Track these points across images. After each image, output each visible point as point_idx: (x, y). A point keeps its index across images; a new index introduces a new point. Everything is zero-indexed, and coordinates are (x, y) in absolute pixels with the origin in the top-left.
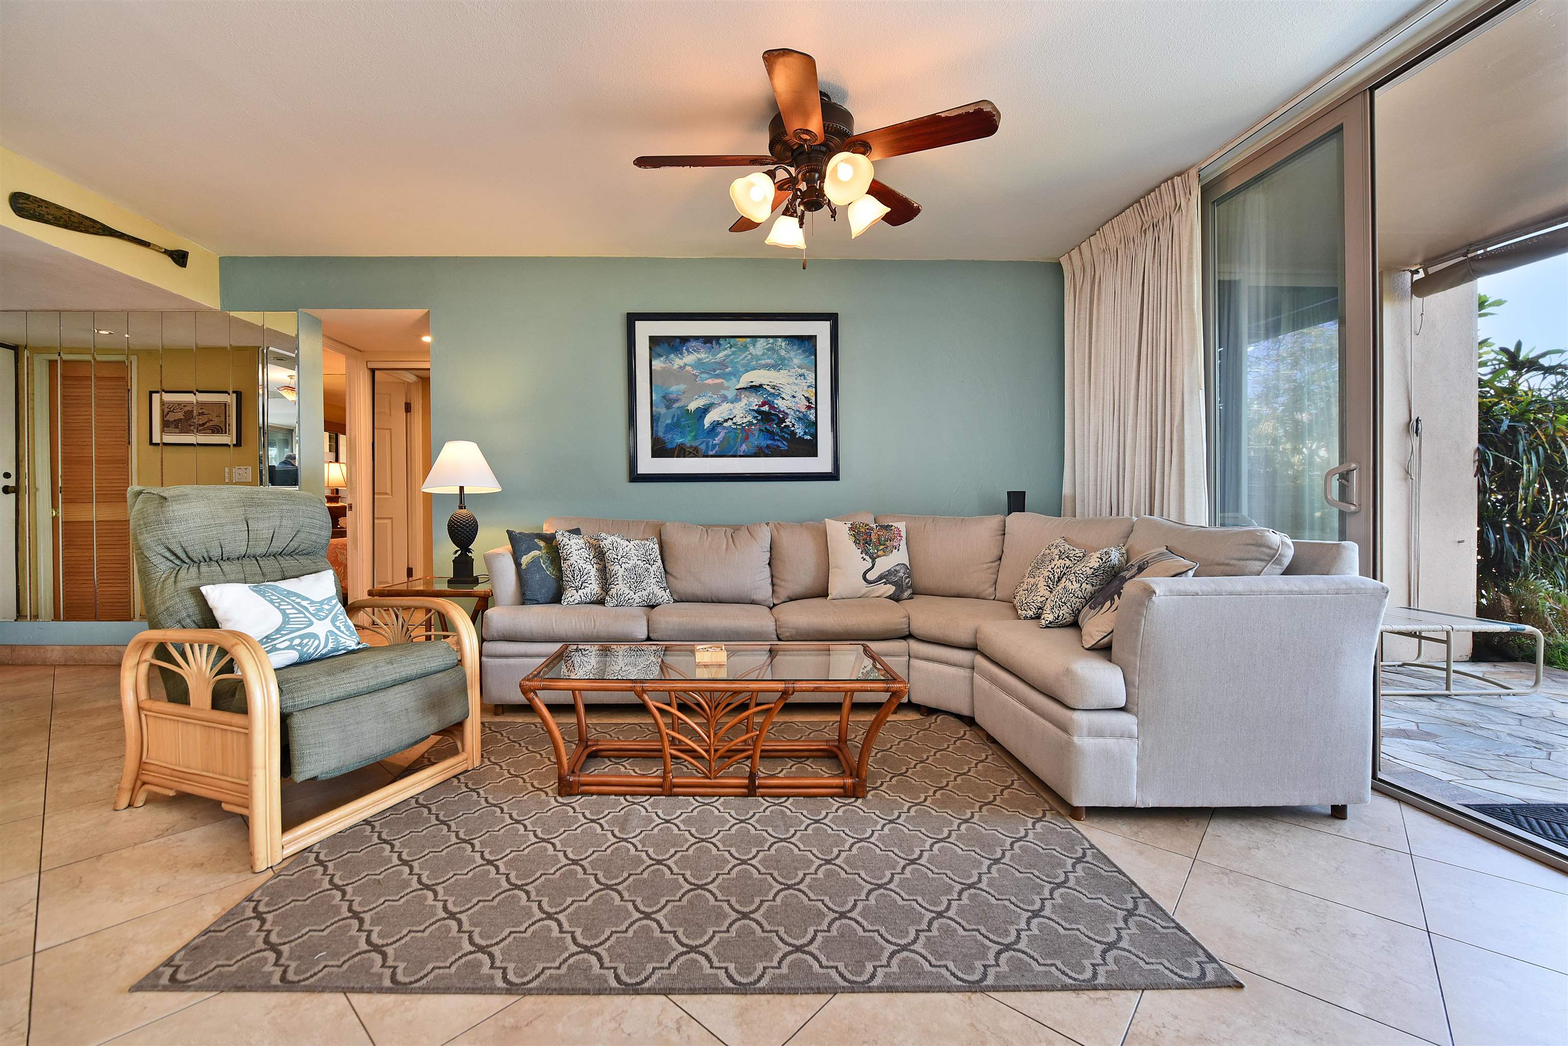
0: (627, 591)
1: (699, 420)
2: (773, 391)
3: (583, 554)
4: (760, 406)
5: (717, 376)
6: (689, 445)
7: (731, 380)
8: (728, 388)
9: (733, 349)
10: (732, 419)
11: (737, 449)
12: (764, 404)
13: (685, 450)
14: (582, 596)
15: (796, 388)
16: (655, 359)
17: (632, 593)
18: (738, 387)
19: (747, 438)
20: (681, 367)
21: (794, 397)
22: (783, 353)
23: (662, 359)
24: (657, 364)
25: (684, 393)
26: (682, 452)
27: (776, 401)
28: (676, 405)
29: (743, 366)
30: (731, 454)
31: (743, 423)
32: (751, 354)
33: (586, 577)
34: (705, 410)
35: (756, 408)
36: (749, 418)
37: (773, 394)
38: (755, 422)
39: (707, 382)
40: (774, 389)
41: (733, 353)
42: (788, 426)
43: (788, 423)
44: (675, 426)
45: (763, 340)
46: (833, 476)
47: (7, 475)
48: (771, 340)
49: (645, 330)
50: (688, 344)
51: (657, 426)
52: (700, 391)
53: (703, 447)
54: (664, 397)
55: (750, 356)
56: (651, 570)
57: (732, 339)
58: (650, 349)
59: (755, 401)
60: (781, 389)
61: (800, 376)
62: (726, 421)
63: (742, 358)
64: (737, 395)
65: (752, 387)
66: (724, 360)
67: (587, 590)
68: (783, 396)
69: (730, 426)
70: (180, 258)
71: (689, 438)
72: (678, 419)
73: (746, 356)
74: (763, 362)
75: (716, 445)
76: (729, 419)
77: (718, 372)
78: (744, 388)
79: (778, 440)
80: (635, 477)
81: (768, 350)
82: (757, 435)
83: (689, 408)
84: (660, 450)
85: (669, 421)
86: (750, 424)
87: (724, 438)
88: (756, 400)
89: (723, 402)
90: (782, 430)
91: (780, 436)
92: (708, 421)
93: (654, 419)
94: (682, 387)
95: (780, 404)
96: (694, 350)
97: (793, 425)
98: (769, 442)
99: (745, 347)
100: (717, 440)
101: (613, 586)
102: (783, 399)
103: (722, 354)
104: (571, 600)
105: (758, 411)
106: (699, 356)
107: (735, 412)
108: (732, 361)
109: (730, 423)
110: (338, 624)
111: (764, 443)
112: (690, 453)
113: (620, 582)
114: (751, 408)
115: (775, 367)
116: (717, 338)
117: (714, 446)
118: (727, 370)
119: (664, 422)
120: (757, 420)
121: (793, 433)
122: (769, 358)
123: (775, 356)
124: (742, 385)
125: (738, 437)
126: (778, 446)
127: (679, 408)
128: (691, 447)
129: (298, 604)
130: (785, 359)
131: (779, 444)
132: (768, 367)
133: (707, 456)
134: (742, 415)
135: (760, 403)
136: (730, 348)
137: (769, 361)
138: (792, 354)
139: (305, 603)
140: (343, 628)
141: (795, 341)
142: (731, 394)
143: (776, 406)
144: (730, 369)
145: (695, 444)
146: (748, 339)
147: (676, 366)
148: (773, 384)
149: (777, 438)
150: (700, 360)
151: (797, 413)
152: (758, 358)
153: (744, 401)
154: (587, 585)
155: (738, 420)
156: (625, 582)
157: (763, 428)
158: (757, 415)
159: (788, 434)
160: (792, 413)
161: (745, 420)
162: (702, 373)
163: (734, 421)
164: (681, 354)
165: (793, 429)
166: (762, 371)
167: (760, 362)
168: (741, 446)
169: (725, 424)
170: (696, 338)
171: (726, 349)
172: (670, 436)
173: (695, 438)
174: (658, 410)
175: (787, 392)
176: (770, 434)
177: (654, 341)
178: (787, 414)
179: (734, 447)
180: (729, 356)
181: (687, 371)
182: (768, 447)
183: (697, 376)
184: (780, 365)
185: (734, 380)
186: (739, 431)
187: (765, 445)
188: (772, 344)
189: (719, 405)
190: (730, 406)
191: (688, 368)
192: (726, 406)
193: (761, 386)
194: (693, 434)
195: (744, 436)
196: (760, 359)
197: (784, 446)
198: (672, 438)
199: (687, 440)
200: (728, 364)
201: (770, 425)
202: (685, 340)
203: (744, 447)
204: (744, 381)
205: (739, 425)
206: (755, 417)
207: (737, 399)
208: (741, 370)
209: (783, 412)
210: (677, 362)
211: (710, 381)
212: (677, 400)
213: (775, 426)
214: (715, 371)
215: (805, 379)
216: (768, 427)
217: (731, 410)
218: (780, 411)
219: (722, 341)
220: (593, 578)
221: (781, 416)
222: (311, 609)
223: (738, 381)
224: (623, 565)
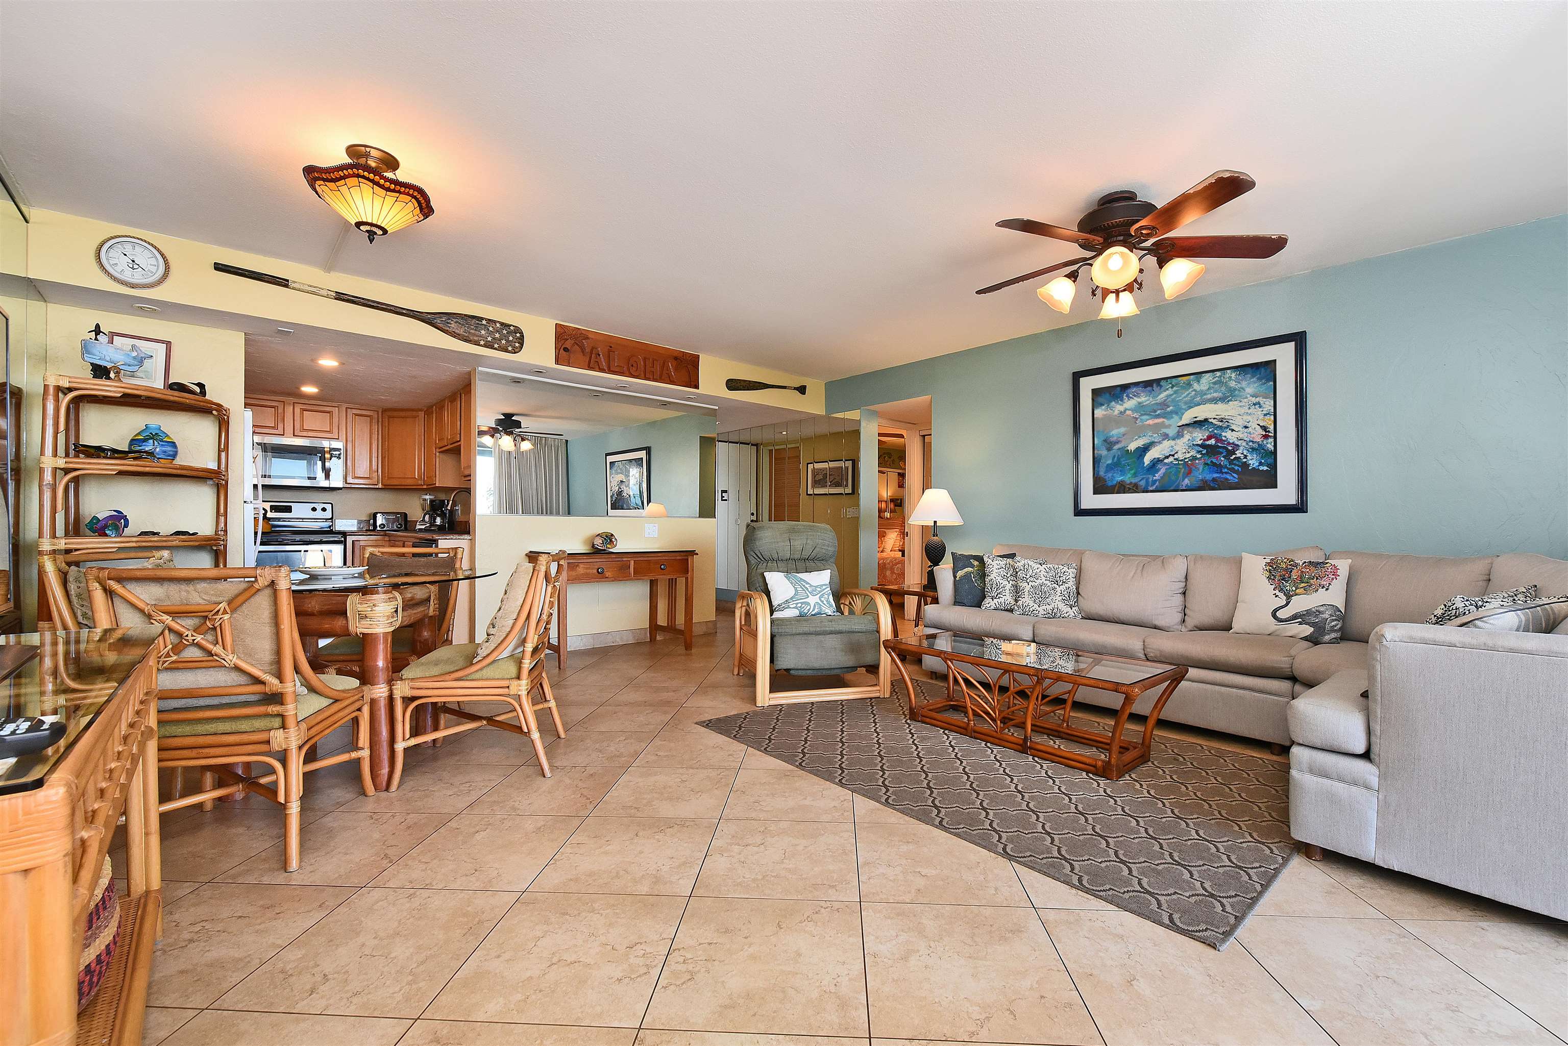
0: (1032, 604)
1: (1139, 458)
2: (1221, 424)
3: (1002, 572)
4: (1205, 440)
5: (1158, 416)
6: (1128, 482)
7: (1172, 418)
8: (1169, 426)
9: (1175, 388)
10: (1173, 456)
11: (1179, 483)
12: (1209, 438)
13: (1125, 487)
14: (997, 603)
15: (1249, 418)
16: (1097, 408)
17: (1036, 606)
18: (1180, 424)
19: (1190, 472)
20: (1122, 412)
21: (1246, 427)
22: (1233, 384)
23: (1103, 407)
24: (1099, 413)
25: (1124, 435)
26: (1122, 488)
27: (1223, 434)
28: (1116, 447)
29: (1186, 403)
30: (1172, 488)
31: (1185, 458)
32: (1195, 390)
33: (1001, 590)
34: (1145, 449)
35: (1200, 442)
36: (1193, 453)
37: (1221, 427)
38: (1199, 456)
39: (1148, 422)
40: (1222, 421)
41: (1175, 392)
42: (1239, 458)
43: (1239, 455)
44: (1115, 466)
45: (1208, 375)
46: (1300, 508)
47: (753, 514)
48: (1218, 374)
49: (1088, 385)
50: (1129, 391)
51: (1099, 467)
52: (1141, 431)
53: (1143, 483)
54: (1105, 441)
55: (1194, 392)
56: (1058, 589)
57: (1174, 380)
58: (1093, 400)
59: (1199, 436)
60: (1230, 421)
61: (1254, 404)
62: (1167, 457)
63: (1185, 395)
64: (1178, 432)
65: (1195, 422)
66: (1165, 400)
67: (1002, 600)
68: (1233, 427)
69: (1171, 462)
70: (802, 390)
71: (1129, 475)
72: (1119, 459)
73: (1190, 393)
74: (1209, 396)
75: (1156, 480)
76: (1170, 455)
77: (1159, 412)
78: (1186, 425)
79: (1226, 473)
80: (1079, 512)
81: (1215, 383)
82: (1201, 469)
83: (1129, 448)
84: (1100, 488)
85: (1109, 462)
86: (1194, 458)
87: (1164, 474)
88: (1200, 435)
89: (1164, 440)
90: (1231, 462)
91: (1228, 469)
92: (1148, 459)
93: (1096, 461)
94: (1122, 430)
95: (1229, 436)
96: (1135, 396)
97: (1246, 457)
98: (1216, 475)
99: (1189, 385)
100: (1157, 476)
101: (1020, 599)
102: (1233, 430)
103: (1163, 395)
104: (988, 606)
105: (1202, 446)
106: (1139, 400)
107: (1177, 448)
108: (1173, 400)
109: (1171, 459)
111: (1209, 477)
112: (1129, 489)
113: (1026, 596)
114: (1194, 443)
115: (1224, 399)
116: (1158, 381)
117: (1154, 482)
118: (1168, 409)
119: (1105, 463)
120: (1202, 454)
121: (1246, 465)
122: (1216, 391)
123: (1223, 389)
124: (1184, 421)
125: (1180, 472)
126: (1227, 479)
127: (1119, 449)
128: (1131, 483)
129: (804, 586)
130: (1235, 390)
131: (1228, 476)
132: (1214, 401)
133: (1147, 492)
134: (1184, 451)
135: (1205, 437)
136: (1172, 388)
137: (1215, 395)
138: (1244, 384)
139: (807, 586)
140: (825, 602)
141: (1249, 369)
142: (1172, 432)
143: (1224, 438)
144: (1171, 408)
145: (1134, 481)
146: (1192, 377)
147: (1116, 412)
148: (1220, 417)
149: (1226, 470)
150: (1140, 403)
151: (1251, 444)
152: (1203, 393)
153: (1187, 436)
154: (1002, 596)
155: (1180, 456)
156: (1031, 596)
157: (1209, 462)
158: (1201, 449)
159: (1238, 466)
160: (1244, 444)
161: (1188, 455)
162: (1142, 415)
163: (1176, 456)
164: (1122, 400)
165: (1245, 460)
166: (1208, 405)
167: (1205, 397)
168: (1183, 480)
169: (1166, 461)
170: (1136, 384)
171: (1167, 389)
172: (1110, 475)
173: (1135, 475)
174: (1100, 452)
175: (1238, 423)
176: (1218, 467)
177: (1096, 393)
178: (1238, 445)
179: (1175, 482)
180: (1171, 395)
181: (1127, 415)
182: (1214, 480)
183: (1137, 419)
184: (1228, 397)
185: (1176, 417)
186: (1181, 467)
187: (1211, 479)
188: (1220, 377)
189: (1160, 442)
190: (1172, 443)
191: (1128, 412)
192: (1166, 444)
193: (1206, 420)
194: (1132, 472)
195: (1187, 471)
196: (1205, 394)
197: (1233, 478)
198: (1112, 476)
199: (1128, 478)
200: (1169, 404)
201: (1217, 459)
202: (1125, 387)
203: (1187, 481)
204: (1187, 417)
205: (1182, 460)
206: (1199, 452)
207: (1179, 435)
208: (1184, 407)
209: (1233, 443)
210: (1118, 408)
211: (1151, 422)
212: (1117, 442)
213: (1222, 459)
214: (1155, 411)
215: (1260, 407)
216: (1214, 460)
217: (1172, 447)
218: (1229, 444)
219: (1162, 383)
220: (1007, 591)
221: (1230, 448)
222: (809, 589)
223: (1181, 418)
224: (1030, 583)
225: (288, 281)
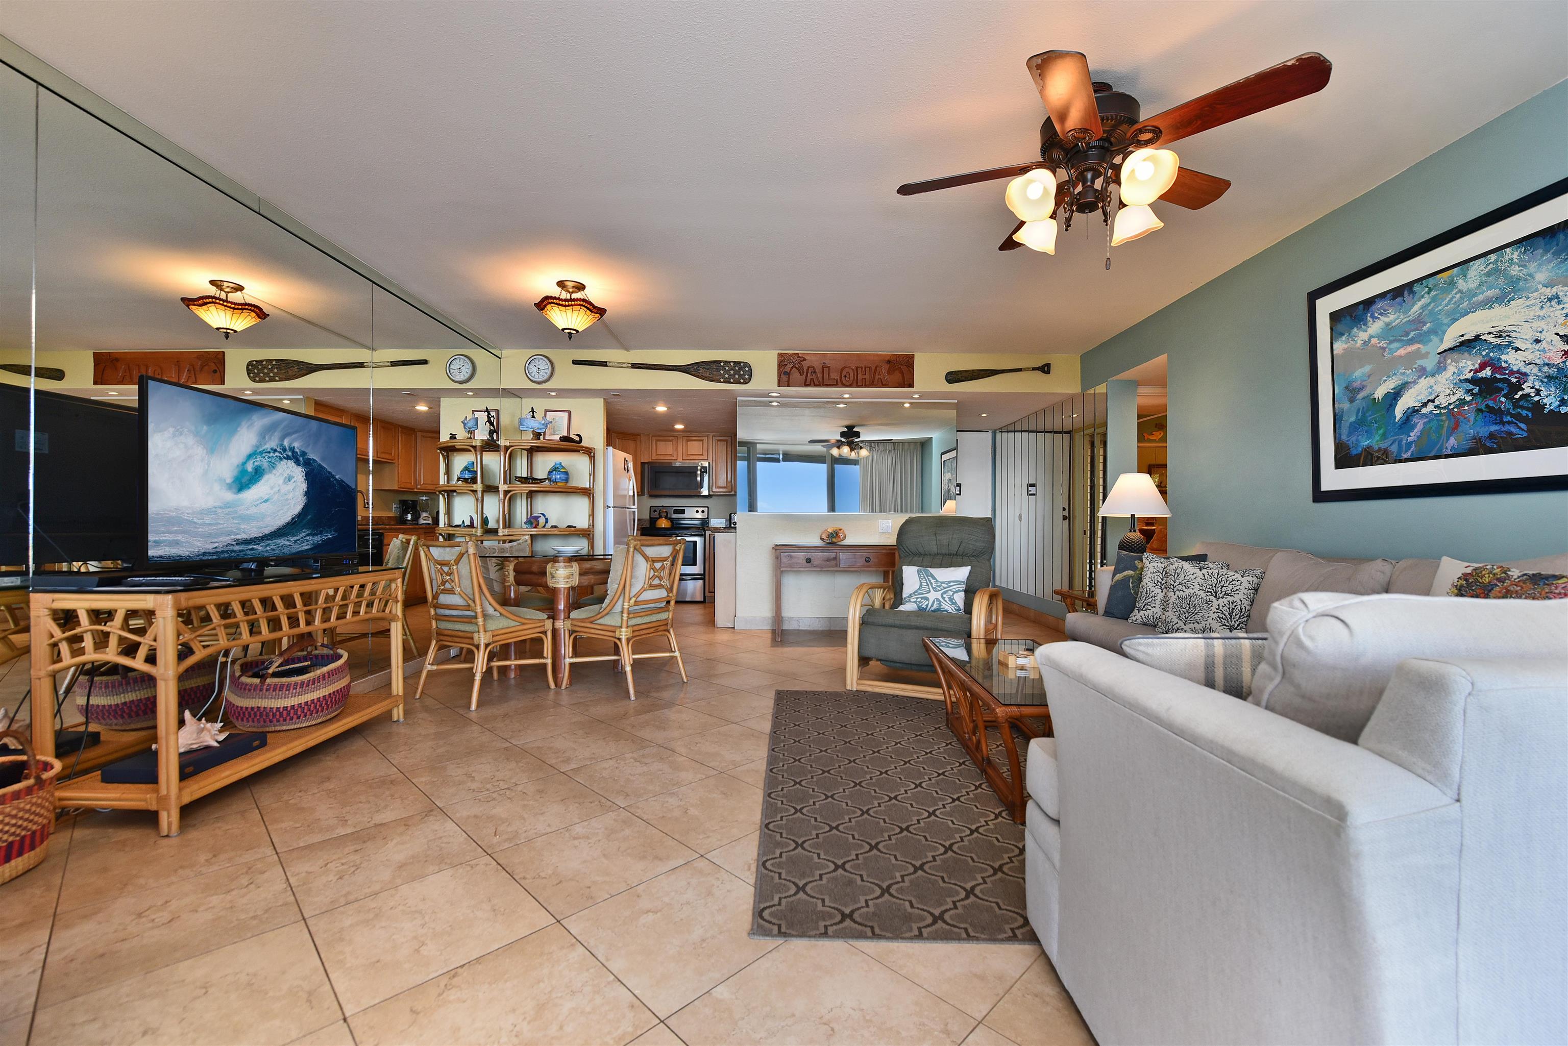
1: (1388, 410)
2: (1498, 341)
3: (1156, 577)
4: (1476, 371)
5: (1411, 342)
6: (1376, 448)
7: (1431, 341)
8: (1426, 356)
9: (1433, 293)
10: (1433, 401)
11: (1442, 445)
12: (1482, 367)
13: (1372, 455)
14: (1143, 617)
15: (1542, 324)
16: (1336, 341)
18: (1441, 349)
19: (1456, 426)
20: (1365, 342)
21: (1538, 341)
22: (1515, 271)
23: (1344, 338)
24: (1339, 346)
25: (1369, 376)
26: (1369, 458)
27: (1503, 357)
28: (1360, 396)
29: (1448, 314)
30: (1433, 454)
31: (1450, 404)
32: (1460, 291)
33: (1150, 600)
34: (1395, 396)
35: (1469, 376)
36: (1460, 394)
37: (1499, 347)
38: (1468, 398)
39: (1398, 353)
40: (1500, 336)
41: (1434, 300)
42: (1528, 395)
43: (1527, 391)
44: (1360, 425)
45: (1478, 262)
48: (1493, 257)
49: (1326, 306)
50: (1374, 308)
51: (1340, 427)
52: (1386, 368)
53: (1394, 448)
54: (1347, 388)
55: (1459, 295)
57: (1430, 279)
58: (1331, 329)
59: (1467, 365)
60: (1513, 335)
61: (1550, 300)
62: (1425, 405)
63: (1446, 303)
64: (1439, 362)
65: (1462, 344)
66: (1420, 314)
67: (1150, 613)
68: (1518, 344)
69: (1431, 412)
70: (1045, 369)
71: (1377, 438)
72: (1364, 414)
73: (1454, 297)
74: (1480, 298)
75: (1411, 443)
76: (1429, 401)
77: (1412, 334)
78: (1450, 349)
79: (1509, 423)
80: (1320, 496)
81: (1488, 275)
82: (1472, 419)
83: (1376, 396)
84: (1344, 460)
85: (1353, 419)
86: (1462, 402)
87: (1422, 432)
88: (1469, 363)
89: (1420, 377)
90: (1516, 403)
91: (1512, 416)
92: (1399, 411)
93: (1337, 419)
94: (1367, 369)
95: (1512, 360)
96: (1381, 314)
97: (1538, 392)
98: (1494, 428)
99: (1452, 283)
100: (1413, 436)
102: (1517, 349)
103: (1416, 307)
105: (1473, 381)
106: (1387, 320)
107: (1438, 389)
108: (1431, 312)
109: (1430, 407)
110: (944, 596)
111: (1484, 431)
112: (1378, 458)
114: (1462, 377)
115: (1502, 299)
116: (1410, 286)
117: (1409, 445)
118: (1424, 328)
119: (1347, 421)
120: (1473, 394)
121: (1539, 406)
122: (1490, 288)
123: (1501, 281)
124: (1447, 344)
125: (1442, 427)
126: (1510, 433)
127: (1364, 398)
128: (1380, 449)
129: (930, 581)
130: (1519, 279)
131: (1512, 429)
132: (1488, 303)
133: (1400, 461)
134: (1448, 392)
135: (1477, 366)
136: (1429, 293)
137: (1490, 293)
138: (1532, 267)
139: (933, 581)
140: (947, 599)
141: (1540, 240)
142: (1430, 363)
143: (1504, 365)
144: (1428, 325)
145: (1383, 445)
146: (1455, 270)
147: (1359, 343)
148: (1497, 329)
149: (1509, 418)
150: (1387, 324)
151: (1546, 369)
152: (1471, 294)
153: (1451, 368)
154: (1150, 608)
155: (1442, 401)
157: (1483, 407)
158: (1471, 387)
159: (1527, 409)
160: (1535, 370)
161: (1453, 399)
162: (1391, 342)
163: (1437, 402)
164: (1365, 324)
165: (1537, 398)
166: (1479, 313)
167: (1475, 299)
168: (1448, 440)
169: (1424, 411)
170: (1382, 296)
171: (1423, 297)
172: (1354, 439)
173: (1384, 436)
174: (1341, 405)
175: (1524, 336)
176: (1496, 414)
177: (1336, 317)
178: (1525, 374)
179: (1438, 442)
180: (1427, 305)
181: (1373, 346)
182: (1491, 436)
183: (1384, 349)
184: (1509, 293)
185: (1435, 339)
186: (1444, 418)
187: (1487, 435)
188: (1496, 261)
189: (1415, 382)
190: (1431, 380)
191: (1374, 341)
192: (1424, 383)
193: (1477, 338)
194: (1381, 431)
195: (1452, 424)
196: (1475, 295)
197: (1520, 431)
198: (1357, 440)
199: (1374, 441)
200: (1427, 319)
201: (1494, 400)
202: (1368, 303)
203: (1452, 441)
204: (1450, 338)
205: (1444, 408)
206: (1469, 391)
207: (1441, 368)
208: (1446, 321)
209: (1518, 372)
210: (1362, 336)
211: (1402, 352)
212: (1361, 389)
213: (1503, 399)
214: (1407, 334)
215: (1559, 303)
216: (1491, 404)
217: (1431, 387)
218: (1512, 373)
219: (1416, 288)
220: (1158, 602)
221: (1514, 380)
222: (934, 585)
223: (1442, 340)
225: (606, 362)
